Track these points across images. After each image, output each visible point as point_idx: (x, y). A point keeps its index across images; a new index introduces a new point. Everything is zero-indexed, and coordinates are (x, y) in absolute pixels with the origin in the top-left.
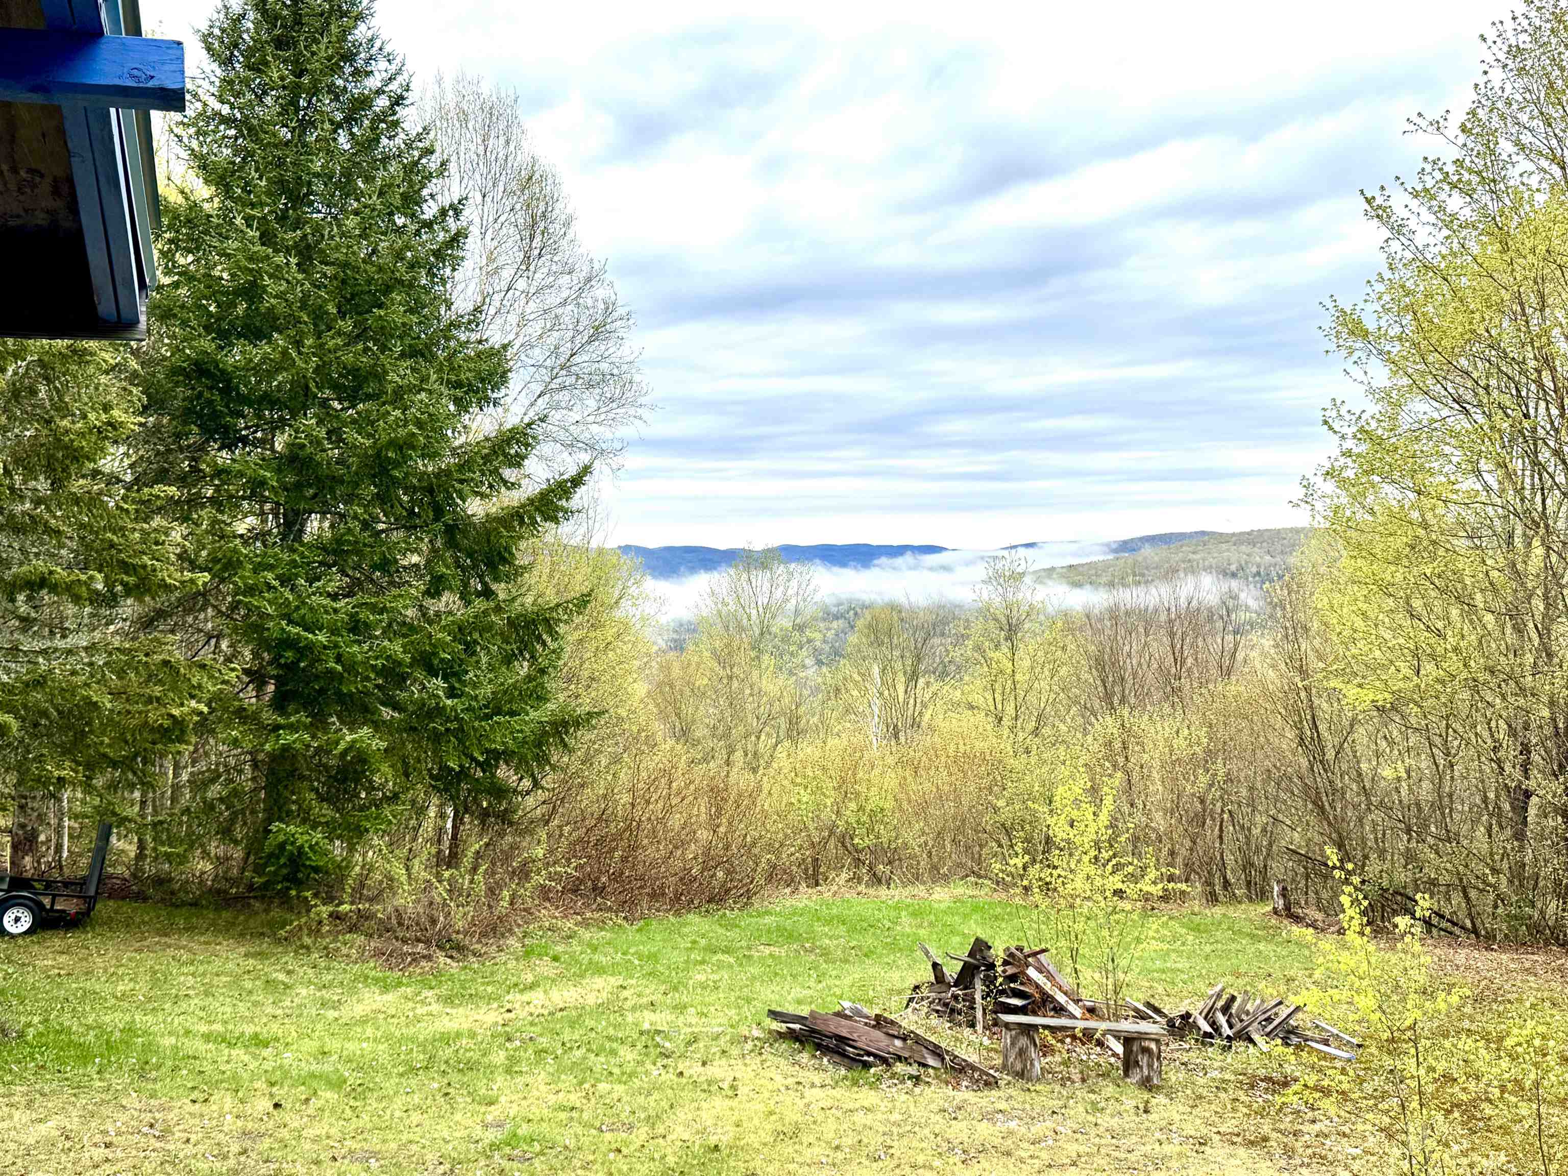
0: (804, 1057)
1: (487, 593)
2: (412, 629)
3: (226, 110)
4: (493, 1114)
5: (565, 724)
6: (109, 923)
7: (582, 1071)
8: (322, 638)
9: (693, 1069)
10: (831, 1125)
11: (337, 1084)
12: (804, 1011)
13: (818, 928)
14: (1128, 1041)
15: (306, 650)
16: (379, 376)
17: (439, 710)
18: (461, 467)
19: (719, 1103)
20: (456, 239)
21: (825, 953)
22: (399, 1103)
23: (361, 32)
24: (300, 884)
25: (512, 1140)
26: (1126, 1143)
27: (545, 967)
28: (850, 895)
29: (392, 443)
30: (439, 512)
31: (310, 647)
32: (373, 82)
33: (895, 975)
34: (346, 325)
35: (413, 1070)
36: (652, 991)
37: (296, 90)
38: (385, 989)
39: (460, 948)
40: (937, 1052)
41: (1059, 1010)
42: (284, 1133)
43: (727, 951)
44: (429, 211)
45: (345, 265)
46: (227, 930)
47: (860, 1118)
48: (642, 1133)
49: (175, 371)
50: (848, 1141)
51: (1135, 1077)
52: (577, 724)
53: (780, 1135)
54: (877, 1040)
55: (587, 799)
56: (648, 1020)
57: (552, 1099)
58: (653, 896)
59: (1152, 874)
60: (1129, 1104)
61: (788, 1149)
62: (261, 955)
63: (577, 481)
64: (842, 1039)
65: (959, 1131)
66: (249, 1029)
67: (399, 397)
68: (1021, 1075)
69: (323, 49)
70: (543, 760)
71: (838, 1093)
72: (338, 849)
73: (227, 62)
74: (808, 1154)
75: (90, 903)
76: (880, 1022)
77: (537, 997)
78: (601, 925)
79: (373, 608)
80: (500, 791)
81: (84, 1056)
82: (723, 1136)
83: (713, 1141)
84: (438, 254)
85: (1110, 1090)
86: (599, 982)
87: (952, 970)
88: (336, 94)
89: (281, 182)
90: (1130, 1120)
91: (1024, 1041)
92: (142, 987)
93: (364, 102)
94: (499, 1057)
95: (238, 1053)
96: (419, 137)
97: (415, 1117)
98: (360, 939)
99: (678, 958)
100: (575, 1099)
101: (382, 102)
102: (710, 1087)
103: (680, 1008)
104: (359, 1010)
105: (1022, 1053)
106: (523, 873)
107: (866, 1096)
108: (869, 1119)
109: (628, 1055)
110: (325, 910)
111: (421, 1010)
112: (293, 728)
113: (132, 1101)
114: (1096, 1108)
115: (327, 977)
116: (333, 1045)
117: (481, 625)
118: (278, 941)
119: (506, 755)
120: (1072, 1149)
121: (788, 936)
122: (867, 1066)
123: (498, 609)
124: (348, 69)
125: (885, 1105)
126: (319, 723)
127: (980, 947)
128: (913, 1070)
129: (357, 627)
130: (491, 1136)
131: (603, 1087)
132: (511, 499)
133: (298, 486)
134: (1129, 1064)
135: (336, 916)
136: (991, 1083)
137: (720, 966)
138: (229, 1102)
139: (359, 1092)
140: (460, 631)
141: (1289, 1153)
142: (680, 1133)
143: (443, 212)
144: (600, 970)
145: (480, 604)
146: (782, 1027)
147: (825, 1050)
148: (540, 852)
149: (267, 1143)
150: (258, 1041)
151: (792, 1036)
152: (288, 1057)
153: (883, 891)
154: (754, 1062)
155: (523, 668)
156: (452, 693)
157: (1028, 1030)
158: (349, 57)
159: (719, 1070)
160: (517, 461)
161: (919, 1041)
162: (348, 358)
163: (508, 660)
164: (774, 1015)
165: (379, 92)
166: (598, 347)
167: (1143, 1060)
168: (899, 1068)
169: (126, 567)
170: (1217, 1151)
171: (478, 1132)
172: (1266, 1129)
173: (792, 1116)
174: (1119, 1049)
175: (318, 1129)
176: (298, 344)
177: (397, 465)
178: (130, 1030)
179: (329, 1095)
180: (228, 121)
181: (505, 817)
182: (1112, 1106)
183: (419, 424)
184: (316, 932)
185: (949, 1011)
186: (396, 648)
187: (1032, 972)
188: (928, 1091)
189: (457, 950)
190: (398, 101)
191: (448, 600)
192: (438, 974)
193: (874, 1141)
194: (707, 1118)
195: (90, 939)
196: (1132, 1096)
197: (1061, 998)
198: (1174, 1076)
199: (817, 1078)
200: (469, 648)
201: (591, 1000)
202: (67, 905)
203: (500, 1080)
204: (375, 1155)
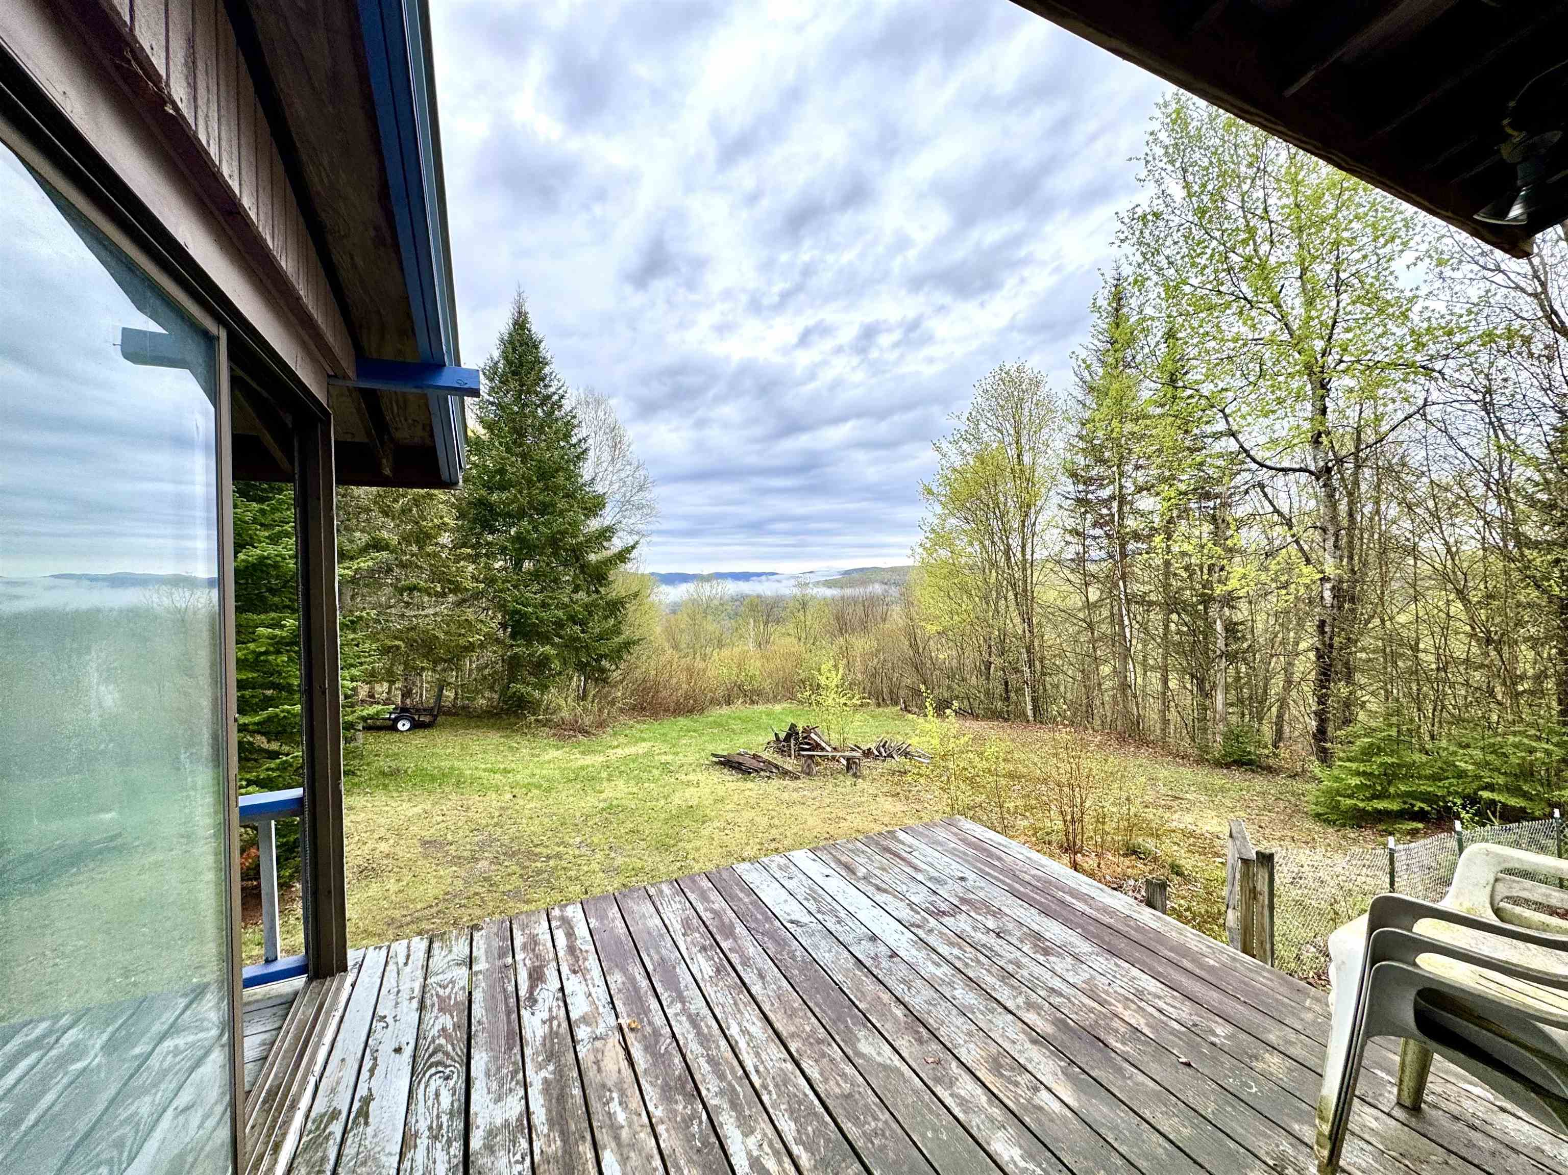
0: (725, 771)
1: (597, 592)
2: (567, 606)
3: (491, 399)
4: (603, 796)
5: (629, 643)
6: (443, 725)
7: (639, 780)
8: (530, 610)
9: (683, 777)
10: (736, 796)
11: (539, 787)
12: (725, 753)
13: (730, 721)
14: (848, 759)
15: (525, 615)
16: (554, 505)
17: (579, 639)
18: (586, 541)
19: (692, 790)
20: (585, 451)
21: (733, 731)
22: (564, 794)
23: (547, 370)
24: (523, 708)
25: (611, 807)
26: (847, 797)
27: (622, 739)
28: (742, 708)
29: (559, 532)
30: (578, 559)
31: (526, 613)
32: (552, 390)
33: (760, 738)
34: (540, 485)
35: (571, 781)
36: (665, 748)
37: (520, 392)
38: (558, 749)
39: (587, 732)
40: (777, 767)
41: (823, 749)
42: (517, 807)
43: (694, 731)
44: (574, 440)
45: (540, 461)
46: (492, 727)
47: (747, 793)
48: (662, 802)
49: (469, 503)
50: (742, 802)
51: (851, 772)
52: (634, 644)
53: (716, 801)
54: (755, 764)
55: (638, 674)
56: (664, 758)
57: (626, 790)
58: (665, 711)
59: (857, 697)
60: (849, 783)
61: (720, 806)
62: (507, 737)
63: (633, 547)
64: (740, 764)
65: (785, 796)
66: (502, 766)
67: (561, 513)
68: (808, 774)
69: (532, 376)
70: (620, 658)
71: (740, 783)
72: (537, 694)
73: (492, 380)
74: (728, 807)
75: (435, 717)
76: (755, 757)
77: (619, 751)
78: (644, 722)
79: (551, 598)
80: (603, 670)
81: (433, 779)
82: (694, 802)
83: (690, 804)
84: (578, 457)
85: (841, 778)
86: (644, 744)
87: (782, 736)
88: (537, 394)
89: (514, 428)
90: (848, 789)
91: (809, 761)
92: (457, 750)
93: (549, 397)
94: (604, 775)
95: (497, 776)
96: (571, 412)
97: (571, 799)
98: (547, 729)
99: (675, 734)
100: (635, 790)
101: (556, 397)
102: (688, 784)
103: (676, 754)
104: (547, 758)
105: (809, 766)
106: (613, 703)
107: (750, 785)
108: (750, 793)
109: (656, 772)
110: (533, 718)
111: (572, 757)
112: (519, 646)
113: (453, 796)
114: (836, 785)
115: (533, 745)
116: (537, 771)
117: (594, 604)
118: (513, 731)
119: (605, 656)
120: (828, 801)
121: (720, 725)
122: (750, 773)
123: (601, 598)
124: (542, 384)
125: (757, 788)
126: (529, 644)
127: (793, 726)
128: (768, 774)
129: (544, 605)
130: (602, 805)
131: (646, 785)
132: (608, 553)
133: (521, 549)
134: (849, 768)
135: (537, 721)
136: (797, 778)
137: (692, 737)
138: (494, 796)
139: (548, 790)
140: (586, 606)
141: (907, 798)
142: (677, 801)
143: (580, 441)
144: (644, 740)
145: (594, 596)
146: (716, 760)
147: (733, 768)
148: (619, 694)
149: (510, 811)
150: (506, 771)
151: (721, 763)
152: (519, 777)
153: (755, 707)
154: (706, 773)
155: (612, 621)
156: (583, 632)
157: (811, 757)
158: (543, 380)
159: (692, 777)
160: (609, 539)
161: (769, 762)
162: (541, 498)
163: (606, 618)
164: (714, 755)
165: (554, 393)
166: (641, 494)
167: (854, 766)
168: (762, 773)
169: (449, 581)
170: (881, 799)
171: (596, 804)
172: (899, 790)
173: (721, 793)
174: (845, 762)
175: (532, 805)
176: (520, 492)
177: (561, 540)
178: (452, 768)
179: (536, 791)
180: (492, 404)
181: (605, 681)
182: (842, 784)
183: (570, 524)
184: (529, 727)
185: (781, 751)
186: (560, 613)
187: (812, 735)
188: (774, 782)
189: (586, 733)
190: (562, 397)
191: (582, 595)
192: (579, 743)
193: (752, 801)
194: (687, 795)
195: (435, 732)
196: (849, 781)
197: (823, 745)
198: (866, 772)
199: (730, 778)
200: (590, 614)
201: (641, 752)
202: (427, 719)
203: (605, 784)
204: (554, 814)
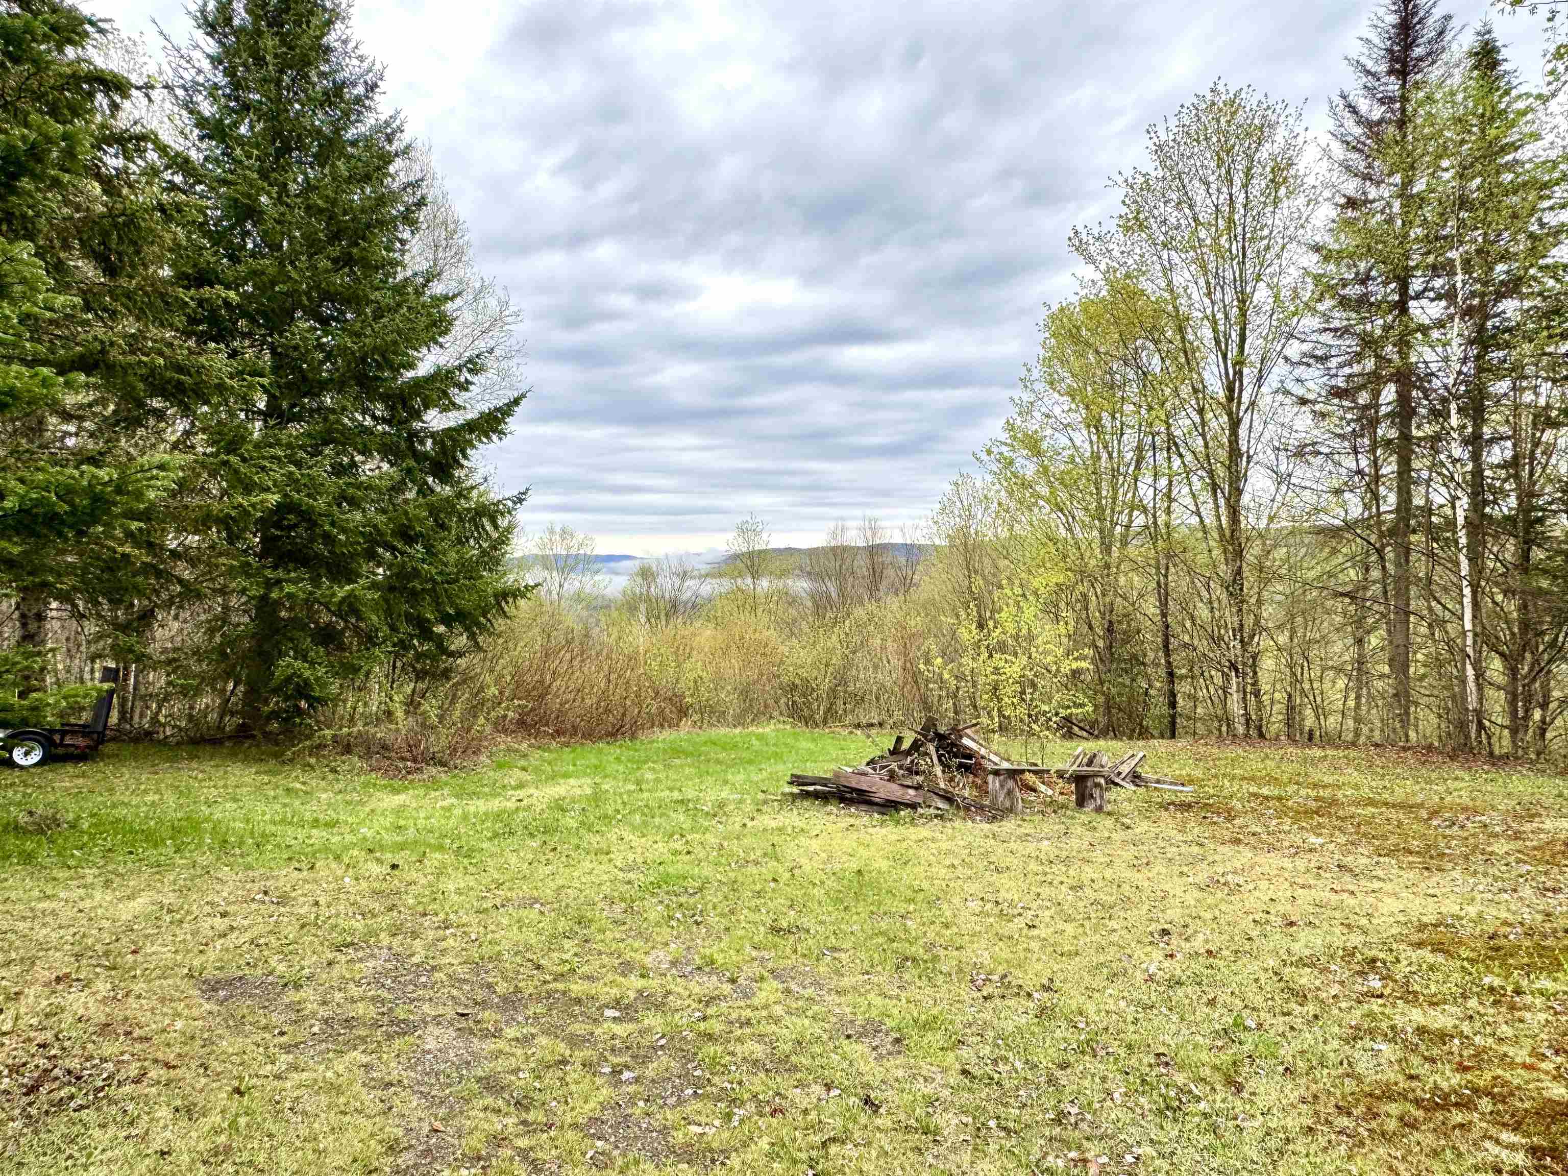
6: (116, 756)
8: (320, 505)
11: (438, 848)
14: (1083, 779)
27: (520, 775)
32: (348, 74)
38: (396, 792)
39: (442, 763)
40: (947, 796)
44: (392, 184)
52: (515, 597)
54: (894, 791)
62: (272, 772)
64: (860, 792)
75: (98, 740)
76: (893, 776)
77: (531, 793)
86: (573, 781)
91: (1010, 784)
98: (355, 760)
99: (618, 766)
112: (295, 582)
118: (283, 762)
132: (465, 413)
135: (333, 740)
136: (999, 817)
138: (337, 868)
139: (465, 853)
144: (566, 775)
147: (849, 802)
152: (367, 832)
157: (1014, 774)
160: (464, 387)
161: (931, 789)
164: (797, 780)
167: (1096, 793)
168: (922, 810)
171: (621, 875)
187: (966, 741)
188: (956, 825)
192: (437, 781)
195: (102, 767)
197: (993, 757)
202: (79, 744)
